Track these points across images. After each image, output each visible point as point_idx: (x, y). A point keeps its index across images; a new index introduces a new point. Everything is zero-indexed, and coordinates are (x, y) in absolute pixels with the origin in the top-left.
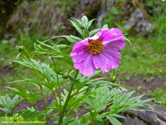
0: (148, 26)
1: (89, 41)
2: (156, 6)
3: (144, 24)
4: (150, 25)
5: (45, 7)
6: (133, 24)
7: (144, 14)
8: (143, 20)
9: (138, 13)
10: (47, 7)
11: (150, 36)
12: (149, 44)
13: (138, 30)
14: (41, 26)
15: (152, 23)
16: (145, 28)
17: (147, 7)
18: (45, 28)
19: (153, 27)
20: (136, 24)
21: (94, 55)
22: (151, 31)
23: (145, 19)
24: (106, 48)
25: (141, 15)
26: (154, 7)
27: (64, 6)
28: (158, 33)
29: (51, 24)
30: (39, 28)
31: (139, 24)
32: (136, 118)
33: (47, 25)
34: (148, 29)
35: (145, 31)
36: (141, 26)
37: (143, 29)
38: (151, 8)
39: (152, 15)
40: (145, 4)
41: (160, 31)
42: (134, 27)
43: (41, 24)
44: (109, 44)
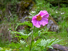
0: (57, 27)
1: (37, 16)
2: (59, 17)
3: (55, 26)
4: (58, 26)
5: (4, 27)
6: (49, 27)
7: (54, 22)
8: (54, 25)
9: (51, 22)
10: (6, 27)
11: (59, 32)
12: (59, 35)
13: (52, 30)
14: (4, 37)
15: (58, 25)
16: (55, 28)
17: (55, 18)
18: (6, 38)
19: (59, 27)
20: (51, 27)
21: (39, 21)
22: (59, 29)
23: (55, 24)
24: (43, 18)
25: (52, 23)
26: (58, 18)
27: (13, 25)
28: (62, 29)
29: (8, 35)
30: (3, 38)
31: (52, 27)
32: (58, 50)
33: (7, 36)
34: (57, 28)
35: (56, 29)
36: (53, 28)
37: (55, 29)
38: (57, 19)
39: (57, 22)
40: (53, 17)
41: (63, 28)
42: (50, 29)
43: (4, 36)
44: (43, 17)
